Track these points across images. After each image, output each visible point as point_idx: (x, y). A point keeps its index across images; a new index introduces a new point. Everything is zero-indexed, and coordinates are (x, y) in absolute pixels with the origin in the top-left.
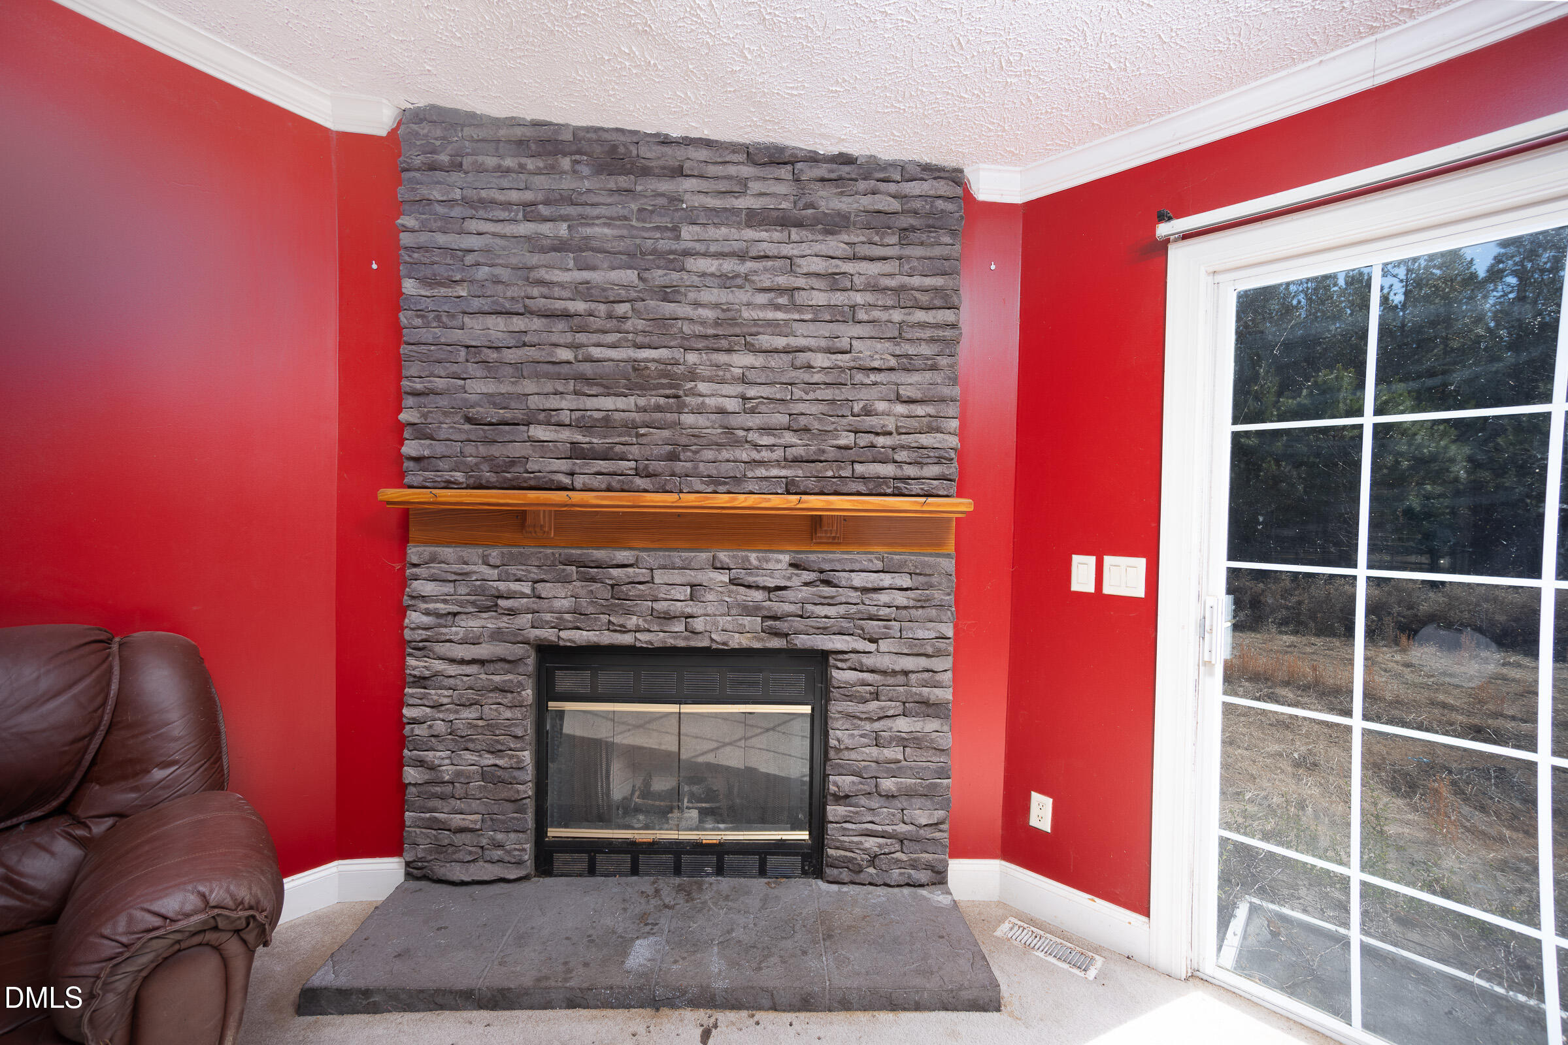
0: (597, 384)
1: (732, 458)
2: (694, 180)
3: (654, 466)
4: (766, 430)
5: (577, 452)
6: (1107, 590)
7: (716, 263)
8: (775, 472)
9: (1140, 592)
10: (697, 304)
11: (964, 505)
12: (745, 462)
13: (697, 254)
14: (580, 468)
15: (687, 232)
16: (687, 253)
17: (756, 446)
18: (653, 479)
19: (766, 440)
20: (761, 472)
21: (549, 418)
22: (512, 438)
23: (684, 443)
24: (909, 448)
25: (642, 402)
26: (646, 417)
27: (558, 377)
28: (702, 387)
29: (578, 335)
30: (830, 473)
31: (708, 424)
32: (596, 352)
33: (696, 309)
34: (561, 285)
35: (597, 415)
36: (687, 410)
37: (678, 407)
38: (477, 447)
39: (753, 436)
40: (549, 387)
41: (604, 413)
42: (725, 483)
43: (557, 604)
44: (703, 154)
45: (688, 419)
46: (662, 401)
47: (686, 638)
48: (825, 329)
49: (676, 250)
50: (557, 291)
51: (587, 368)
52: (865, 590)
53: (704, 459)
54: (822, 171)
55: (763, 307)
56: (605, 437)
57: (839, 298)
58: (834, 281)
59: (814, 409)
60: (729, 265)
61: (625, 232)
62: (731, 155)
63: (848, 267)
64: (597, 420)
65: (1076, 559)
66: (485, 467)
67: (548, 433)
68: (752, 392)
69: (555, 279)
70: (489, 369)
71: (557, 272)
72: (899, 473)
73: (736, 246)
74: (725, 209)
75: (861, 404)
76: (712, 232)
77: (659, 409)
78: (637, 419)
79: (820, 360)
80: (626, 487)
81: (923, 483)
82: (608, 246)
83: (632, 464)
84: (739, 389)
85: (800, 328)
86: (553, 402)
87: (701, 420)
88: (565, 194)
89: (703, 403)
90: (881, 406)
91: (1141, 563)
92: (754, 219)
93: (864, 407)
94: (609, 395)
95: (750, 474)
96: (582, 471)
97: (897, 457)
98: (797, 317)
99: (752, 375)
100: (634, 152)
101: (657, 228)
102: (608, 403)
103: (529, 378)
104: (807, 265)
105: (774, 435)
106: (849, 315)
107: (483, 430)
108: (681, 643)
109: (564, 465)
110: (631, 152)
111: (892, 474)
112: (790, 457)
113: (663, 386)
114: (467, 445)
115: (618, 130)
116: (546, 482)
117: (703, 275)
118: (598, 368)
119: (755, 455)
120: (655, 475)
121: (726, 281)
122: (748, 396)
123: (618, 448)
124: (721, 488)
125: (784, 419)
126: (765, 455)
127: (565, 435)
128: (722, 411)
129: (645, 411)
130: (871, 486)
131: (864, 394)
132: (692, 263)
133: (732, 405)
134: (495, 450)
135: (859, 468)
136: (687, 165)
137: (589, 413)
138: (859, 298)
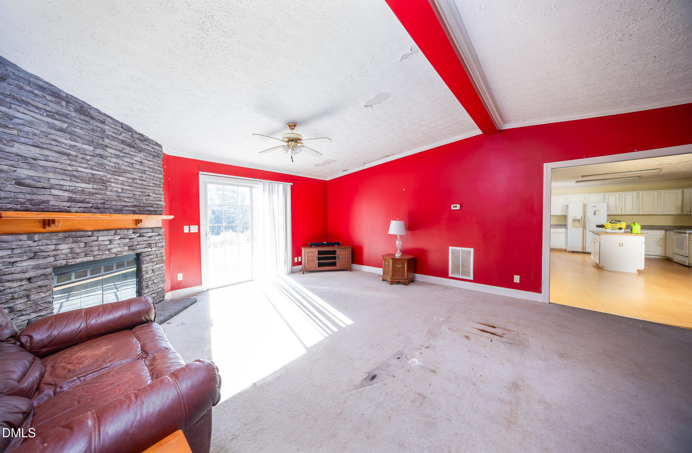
0: (79, 179)
1: (120, 205)
2: (108, 127)
3: (100, 206)
4: (128, 197)
5: (70, 200)
6: (191, 232)
7: (115, 151)
8: (131, 209)
9: (197, 231)
10: (110, 161)
11: (171, 217)
12: (123, 206)
13: (109, 147)
14: (74, 205)
15: (106, 140)
16: (106, 146)
17: (126, 202)
18: (98, 210)
19: (128, 200)
20: (127, 208)
21: (61, 188)
22: (44, 193)
23: (107, 200)
24: (157, 204)
25: (95, 186)
26: (97, 191)
27: (64, 174)
28: (113, 185)
29: (72, 162)
30: (142, 209)
31: (114, 195)
32: (80, 169)
33: (110, 163)
34: (65, 144)
35: (80, 189)
36: (108, 190)
37: (106, 189)
38: (25, 195)
39: (126, 199)
40: (60, 177)
41: (82, 189)
42: (118, 211)
43: (64, 251)
44: (110, 120)
45: (108, 193)
46: (101, 187)
47: (109, 255)
48: (140, 175)
49: (103, 144)
50: (63, 146)
51: (75, 173)
52: (150, 237)
53: (113, 204)
54: (138, 136)
55: (126, 166)
56: (81, 196)
57: (142, 168)
58: (141, 163)
59: (138, 193)
60: (118, 153)
61: (87, 134)
62: (118, 124)
63: (144, 161)
64: (79, 190)
65: (185, 227)
66: (28, 203)
67: (59, 193)
68: (125, 187)
69: (62, 141)
70: (32, 167)
71: (63, 139)
72: (155, 210)
73: (120, 149)
74: (117, 138)
75: (148, 193)
76: (113, 143)
77: (100, 189)
78: (94, 192)
79: (139, 182)
80: (89, 212)
81: (159, 212)
82: (81, 136)
83: (91, 205)
84: (122, 186)
85: (135, 173)
86: (62, 183)
87: (112, 194)
88: (65, 114)
89: (112, 189)
90: (151, 194)
91: (197, 226)
92: (123, 142)
93: (148, 194)
94: (83, 183)
95: (124, 209)
96: (74, 206)
97: (154, 206)
98: (134, 170)
99: (125, 183)
100: (89, 111)
101: (98, 136)
102: (84, 185)
103: (51, 172)
104: (136, 158)
105: (130, 199)
106: (144, 172)
107: (31, 189)
108: (108, 257)
109: (68, 204)
110: (88, 110)
111: (153, 210)
112: (134, 205)
113: (100, 183)
114: (19, 194)
115: (83, 102)
116: (64, 210)
117: (111, 154)
118: (81, 174)
119: (126, 204)
120: (100, 208)
121: (117, 156)
122: (124, 188)
123: (87, 200)
124: (118, 212)
125: (131, 196)
126: (128, 204)
127: (66, 194)
128: (117, 192)
129: (96, 189)
130: (150, 212)
131: (148, 191)
132: (108, 149)
133: (120, 190)
134: (34, 197)
135: (148, 208)
136: (106, 122)
137: (78, 188)
138: (146, 169)
